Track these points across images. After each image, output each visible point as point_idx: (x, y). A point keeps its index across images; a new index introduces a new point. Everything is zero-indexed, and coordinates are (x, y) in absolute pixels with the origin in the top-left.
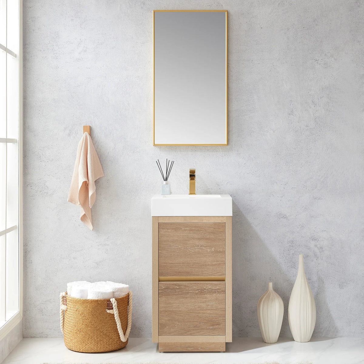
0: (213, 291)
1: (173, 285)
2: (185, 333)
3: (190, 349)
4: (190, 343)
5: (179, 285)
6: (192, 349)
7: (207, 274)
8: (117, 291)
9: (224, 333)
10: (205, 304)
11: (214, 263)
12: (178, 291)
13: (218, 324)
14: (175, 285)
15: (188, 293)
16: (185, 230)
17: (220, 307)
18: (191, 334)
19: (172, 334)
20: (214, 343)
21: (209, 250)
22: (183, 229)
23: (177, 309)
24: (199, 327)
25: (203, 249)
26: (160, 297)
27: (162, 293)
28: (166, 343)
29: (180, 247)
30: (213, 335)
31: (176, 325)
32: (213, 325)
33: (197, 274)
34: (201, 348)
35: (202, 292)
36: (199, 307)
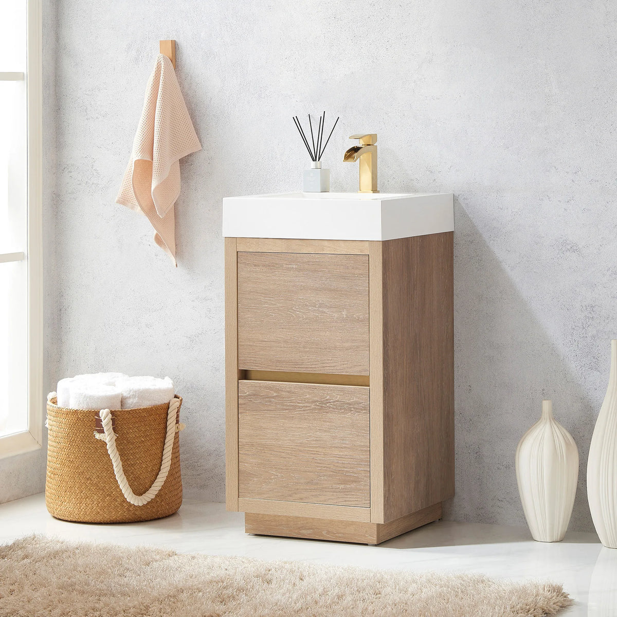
0: (345, 406)
1: (266, 387)
2: (290, 496)
3: (305, 533)
4: (306, 519)
5: (277, 390)
6: (310, 531)
7: (332, 368)
8: (134, 396)
9: (366, 502)
10: (328, 434)
11: (347, 345)
12: (276, 403)
13: (356, 481)
14: (270, 388)
15: (295, 407)
16: (288, 269)
17: (359, 443)
18: (301, 499)
19: (265, 496)
20: (353, 523)
21: (336, 315)
22: (285, 266)
23: (274, 443)
24: (317, 484)
25: (325, 313)
26: (241, 413)
27: (244, 404)
28: (259, 514)
29: (279, 305)
30: (344, 503)
31: (272, 477)
32: (344, 482)
33: (313, 366)
34: (328, 532)
35: (322, 407)
36: (316, 440)
